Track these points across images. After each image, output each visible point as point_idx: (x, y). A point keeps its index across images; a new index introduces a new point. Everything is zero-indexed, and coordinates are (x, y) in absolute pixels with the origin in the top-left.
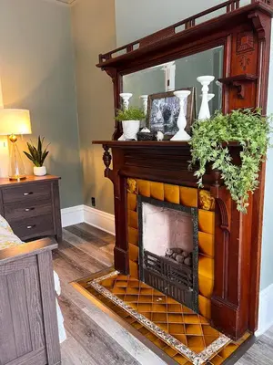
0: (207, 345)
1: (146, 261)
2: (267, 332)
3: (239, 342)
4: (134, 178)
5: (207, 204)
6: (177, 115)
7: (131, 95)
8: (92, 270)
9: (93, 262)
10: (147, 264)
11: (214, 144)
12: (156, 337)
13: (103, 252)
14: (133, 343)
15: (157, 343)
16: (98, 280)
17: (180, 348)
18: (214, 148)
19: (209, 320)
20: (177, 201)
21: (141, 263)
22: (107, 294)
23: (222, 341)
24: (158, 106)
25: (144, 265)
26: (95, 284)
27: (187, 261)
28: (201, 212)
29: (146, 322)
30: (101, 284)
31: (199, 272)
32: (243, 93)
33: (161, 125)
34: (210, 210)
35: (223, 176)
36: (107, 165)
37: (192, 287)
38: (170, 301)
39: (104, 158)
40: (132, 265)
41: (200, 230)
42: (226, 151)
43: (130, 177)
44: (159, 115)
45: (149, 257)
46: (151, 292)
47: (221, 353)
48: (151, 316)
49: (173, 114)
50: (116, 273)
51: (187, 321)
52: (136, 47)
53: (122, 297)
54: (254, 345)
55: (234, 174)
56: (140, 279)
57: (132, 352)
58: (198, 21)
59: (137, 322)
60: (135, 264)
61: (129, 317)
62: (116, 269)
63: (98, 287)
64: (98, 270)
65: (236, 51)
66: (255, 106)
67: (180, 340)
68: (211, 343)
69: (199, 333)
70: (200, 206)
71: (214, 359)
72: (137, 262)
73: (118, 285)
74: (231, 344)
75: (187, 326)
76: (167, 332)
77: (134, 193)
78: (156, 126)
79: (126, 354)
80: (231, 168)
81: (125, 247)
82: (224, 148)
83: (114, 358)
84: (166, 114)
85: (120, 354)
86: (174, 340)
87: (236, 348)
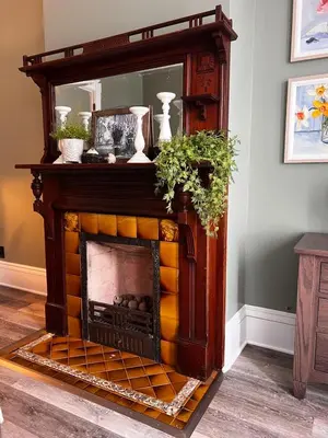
0: (177, 392)
1: (92, 313)
2: (233, 367)
3: (209, 382)
4: (75, 211)
5: (169, 235)
6: (131, 135)
7: (70, 109)
8: (14, 337)
9: (13, 328)
10: (93, 317)
11: (184, 164)
12: (118, 397)
13: (25, 314)
14: (92, 410)
15: (121, 403)
16: (26, 348)
17: (149, 401)
18: (183, 169)
19: (174, 367)
20: (134, 235)
21: (85, 317)
22: (44, 362)
23: (192, 384)
24: (106, 125)
25: (89, 319)
26: (24, 353)
27: (142, 306)
28: (162, 244)
29: (103, 384)
30: (31, 351)
31: (161, 314)
32: (205, 114)
33: (110, 147)
34: (173, 241)
35: (194, 200)
36: (38, 196)
37: (152, 333)
38: (126, 356)
39: (33, 187)
40: (72, 322)
41: (162, 264)
42: (196, 172)
43: (70, 211)
44: (107, 135)
45: (96, 307)
46: (101, 350)
47: (193, 396)
48: (108, 376)
49: (125, 134)
50: (50, 336)
51: (150, 373)
52: (78, 52)
53: (64, 362)
54: (225, 381)
55: (203, 197)
56: (84, 337)
57: (92, 420)
58: (157, 33)
59: (90, 386)
60: (76, 320)
61: (81, 382)
62: (48, 332)
63: (28, 356)
64: (23, 336)
65: (196, 70)
66: (218, 128)
67: (147, 393)
68: (180, 389)
69: (167, 382)
70: (162, 237)
71: (188, 404)
72: (79, 317)
73: (56, 349)
74: (201, 386)
75: (151, 377)
76: (129, 388)
77: (75, 230)
78: (104, 148)
79: (86, 423)
80: (200, 191)
81: (62, 300)
82: (194, 169)
83: (71, 431)
84: (117, 135)
85: (78, 425)
86: (141, 395)
87: (206, 388)
